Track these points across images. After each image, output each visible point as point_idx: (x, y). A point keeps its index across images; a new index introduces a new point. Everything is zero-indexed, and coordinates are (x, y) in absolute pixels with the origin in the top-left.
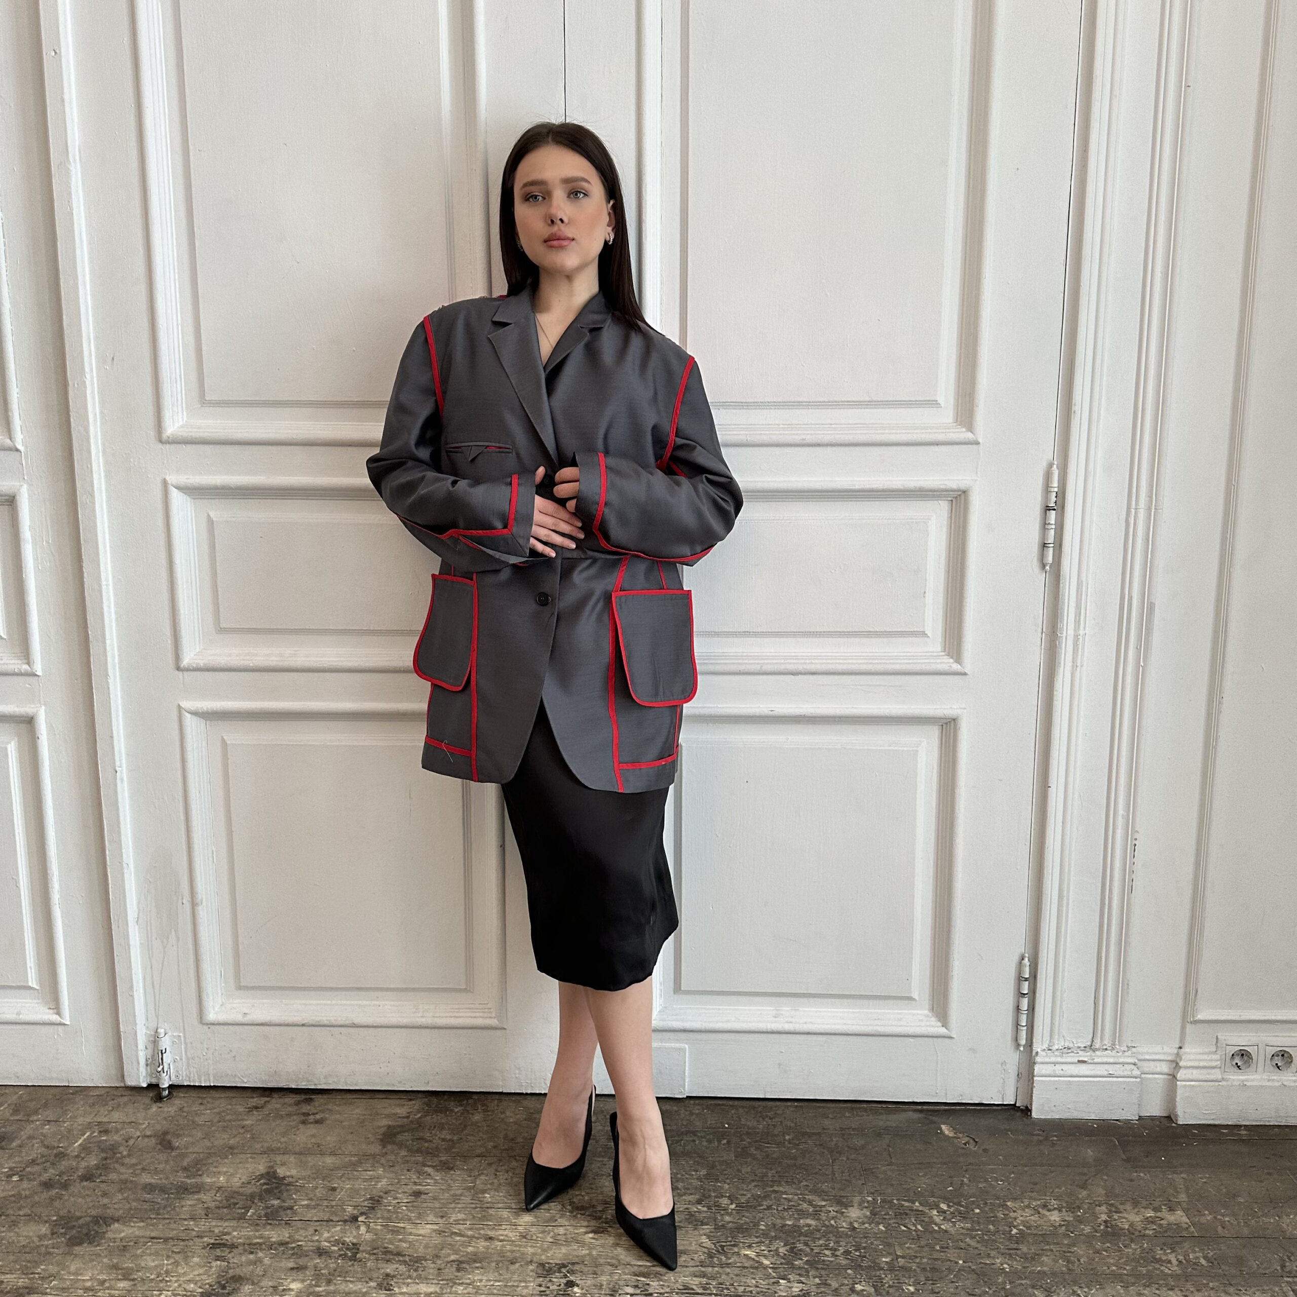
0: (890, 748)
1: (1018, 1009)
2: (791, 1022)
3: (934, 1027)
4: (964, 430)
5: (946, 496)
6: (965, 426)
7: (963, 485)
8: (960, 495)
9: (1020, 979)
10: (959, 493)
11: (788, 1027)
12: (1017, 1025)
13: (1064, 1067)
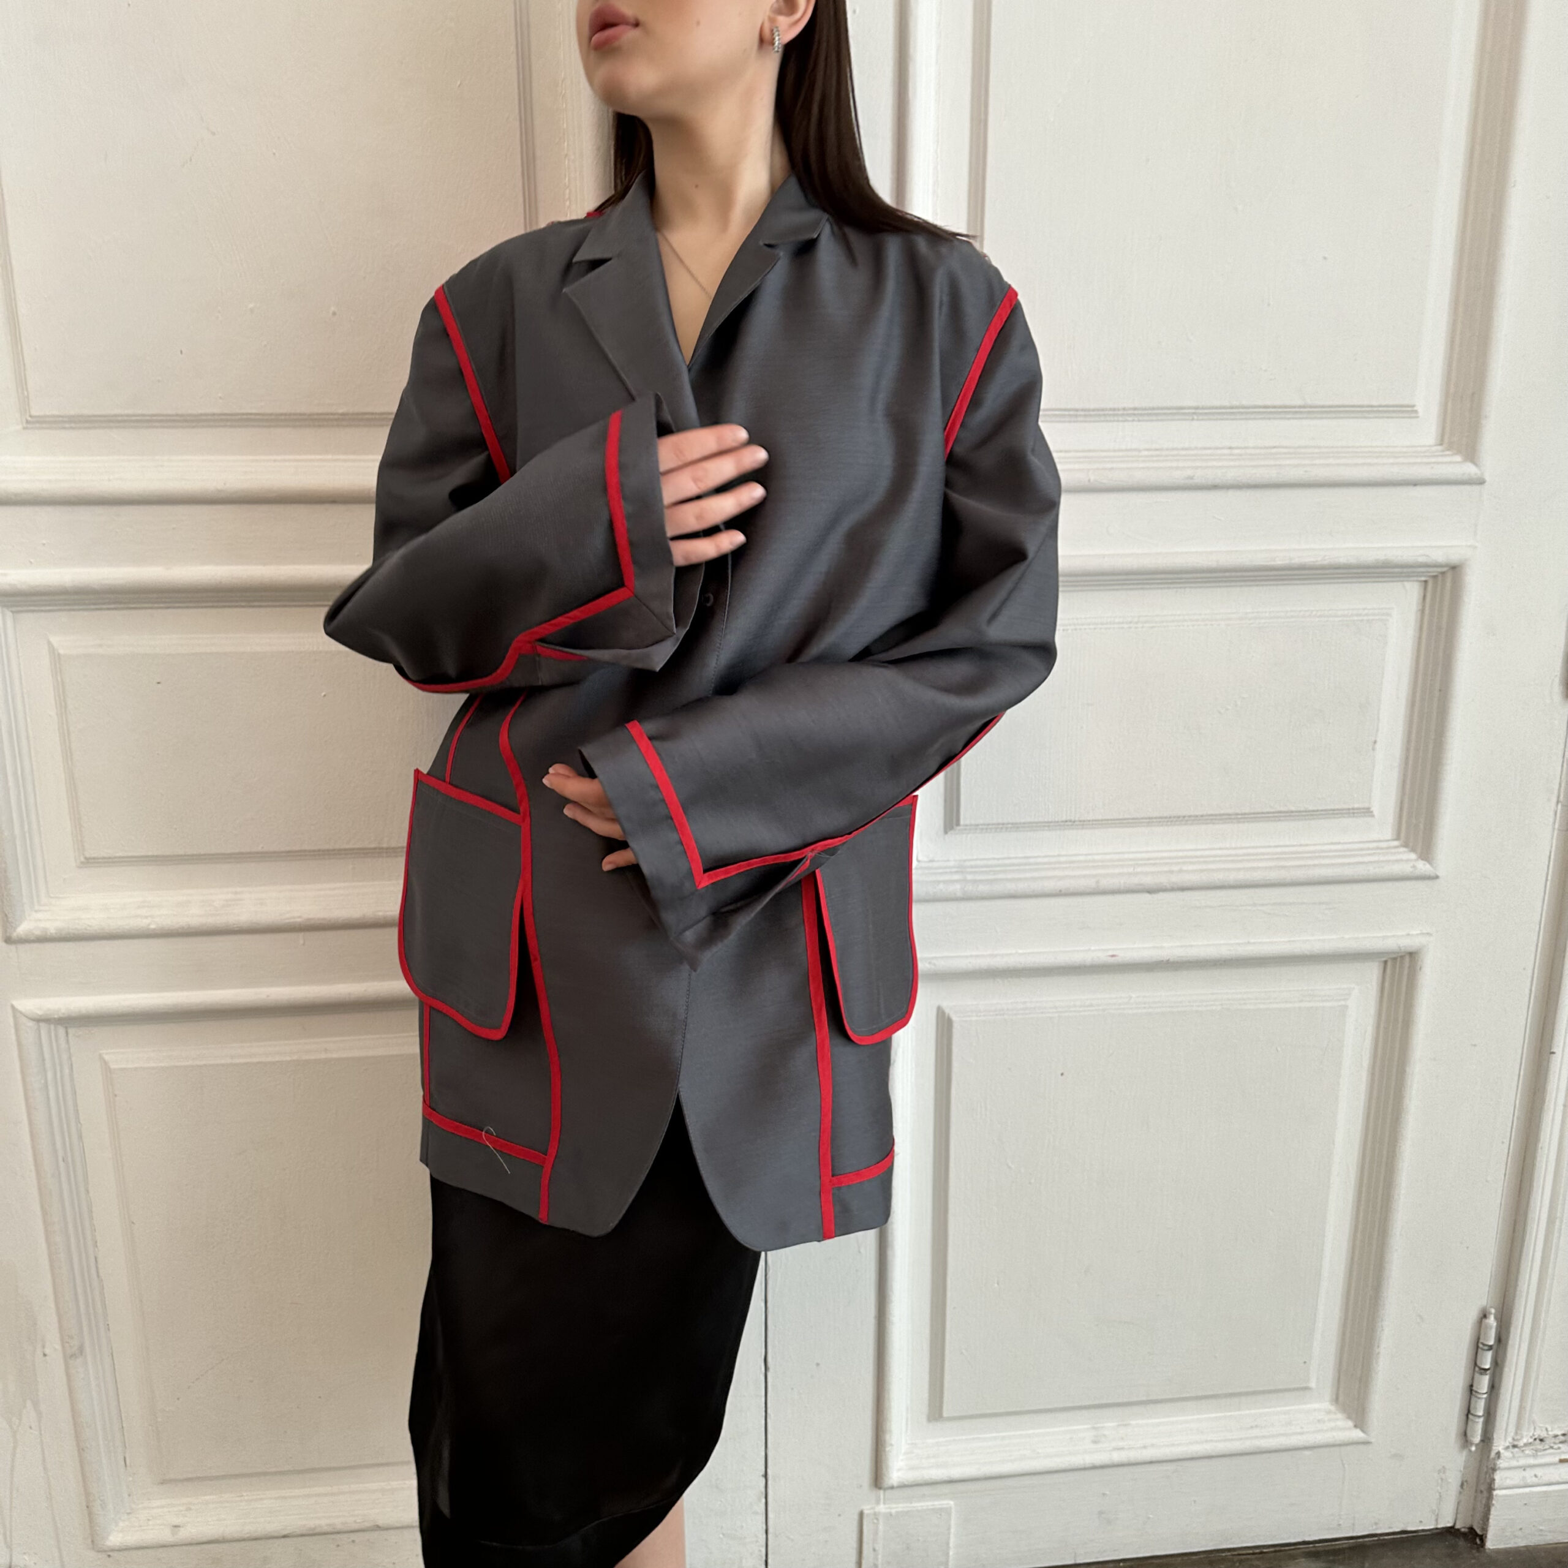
0: (1303, 1005)
1: (1471, 1390)
2: (1122, 1449)
3: (1342, 1429)
4: (1458, 458)
5: (1419, 574)
6: (1459, 452)
7: (1454, 557)
8: (1443, 573)
9: (1478, 1346)
10: (1444, 569)
11: (1117, 1457)
12: (1468, 1413)
13: (1539, 1472)
